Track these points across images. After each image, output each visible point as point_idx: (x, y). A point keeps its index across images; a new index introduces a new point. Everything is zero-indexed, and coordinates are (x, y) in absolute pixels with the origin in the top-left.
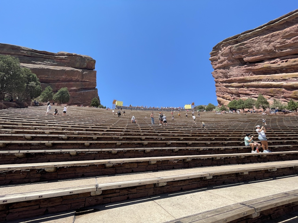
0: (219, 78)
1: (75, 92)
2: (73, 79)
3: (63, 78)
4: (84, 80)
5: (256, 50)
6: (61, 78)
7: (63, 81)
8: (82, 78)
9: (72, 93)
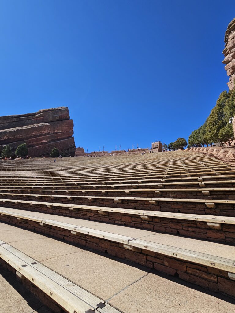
1: (45, 144)
2: (43, 133)
3: (34, 134)
4: (56, 132)
6: (32, 134)
7: (34, 137)
8: (54, 130)
9: (42, 145)
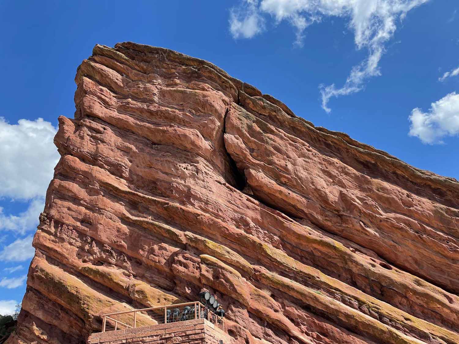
0: (101, 167)
5: (297, 175)
